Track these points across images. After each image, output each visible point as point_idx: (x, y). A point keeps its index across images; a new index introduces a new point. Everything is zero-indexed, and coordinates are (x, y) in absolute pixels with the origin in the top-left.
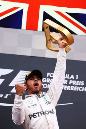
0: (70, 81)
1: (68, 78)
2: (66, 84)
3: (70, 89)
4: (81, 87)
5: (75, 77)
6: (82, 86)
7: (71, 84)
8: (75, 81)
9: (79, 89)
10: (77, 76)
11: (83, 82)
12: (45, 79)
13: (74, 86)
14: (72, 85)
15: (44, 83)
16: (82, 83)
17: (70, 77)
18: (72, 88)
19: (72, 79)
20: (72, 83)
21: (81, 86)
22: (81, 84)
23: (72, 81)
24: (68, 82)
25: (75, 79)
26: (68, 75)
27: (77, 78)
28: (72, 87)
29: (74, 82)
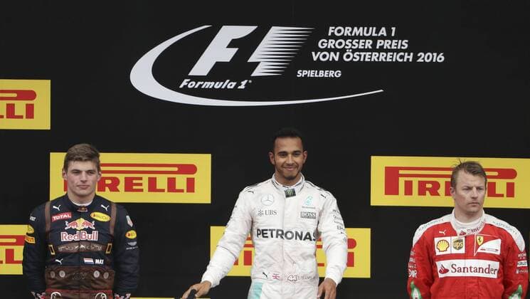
0: (379, 41)
1: (374, 35)
2: (370, 47)
3: (378, 58)
4: (402, 54)
5: (389, 31)
6: (404, 51)
7: (380, 47)
8: (390, 41)
9: (397, 57)
10: (394, 29)
11: (407, 41)
12: (323, 42)
13: (387, 51)
14: (382, 49)
15: (322, 50)
16: (405, 44)
17: (377, 32)
18: (382, 57)
19: (382, 38)
20: (381, 45)
21: (401, 50)
22: (402, 45)
23: (382, 41)
24: (374, 45)
25: (389, 37)
26: (375, 28)
27: (393, 35)
28: (381, 54)
29: (387, 44)
